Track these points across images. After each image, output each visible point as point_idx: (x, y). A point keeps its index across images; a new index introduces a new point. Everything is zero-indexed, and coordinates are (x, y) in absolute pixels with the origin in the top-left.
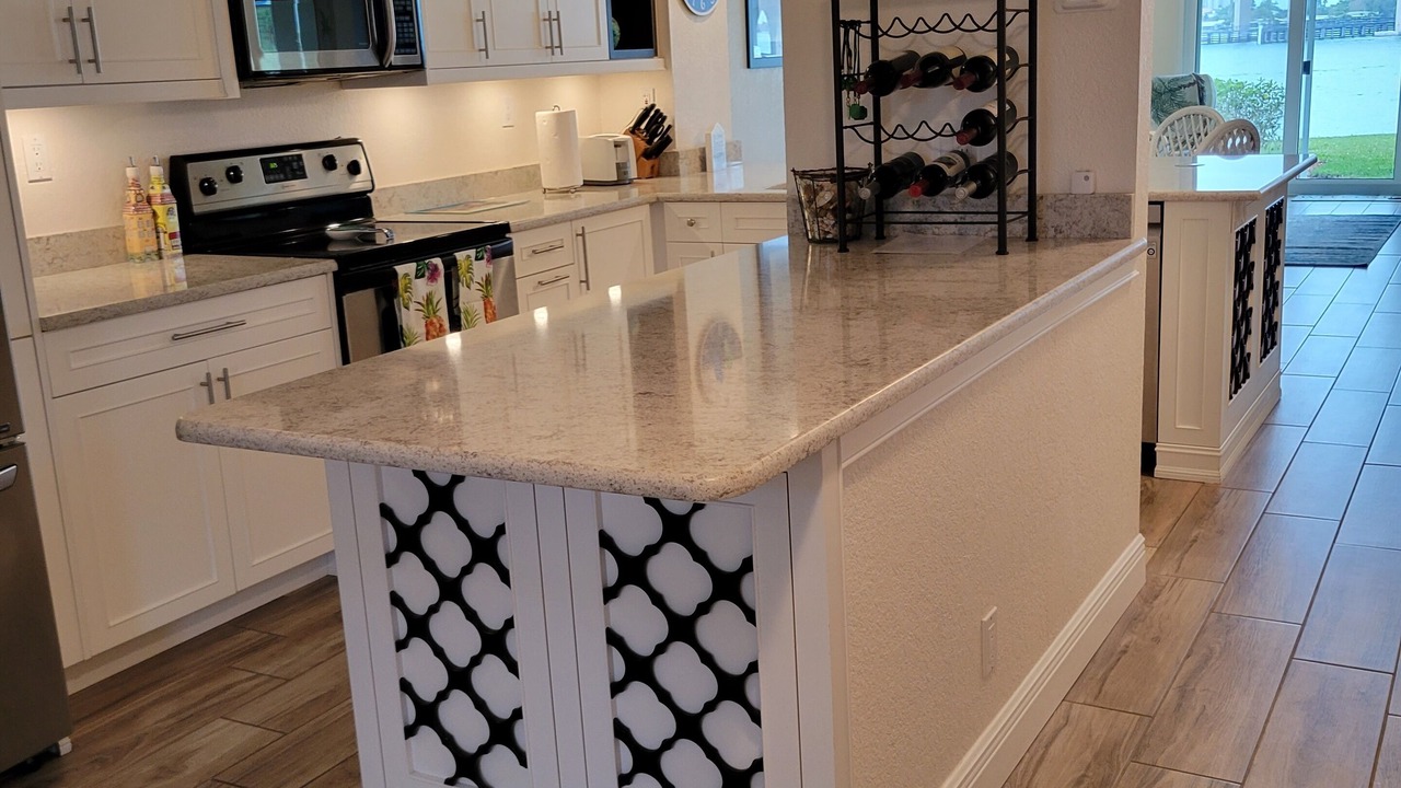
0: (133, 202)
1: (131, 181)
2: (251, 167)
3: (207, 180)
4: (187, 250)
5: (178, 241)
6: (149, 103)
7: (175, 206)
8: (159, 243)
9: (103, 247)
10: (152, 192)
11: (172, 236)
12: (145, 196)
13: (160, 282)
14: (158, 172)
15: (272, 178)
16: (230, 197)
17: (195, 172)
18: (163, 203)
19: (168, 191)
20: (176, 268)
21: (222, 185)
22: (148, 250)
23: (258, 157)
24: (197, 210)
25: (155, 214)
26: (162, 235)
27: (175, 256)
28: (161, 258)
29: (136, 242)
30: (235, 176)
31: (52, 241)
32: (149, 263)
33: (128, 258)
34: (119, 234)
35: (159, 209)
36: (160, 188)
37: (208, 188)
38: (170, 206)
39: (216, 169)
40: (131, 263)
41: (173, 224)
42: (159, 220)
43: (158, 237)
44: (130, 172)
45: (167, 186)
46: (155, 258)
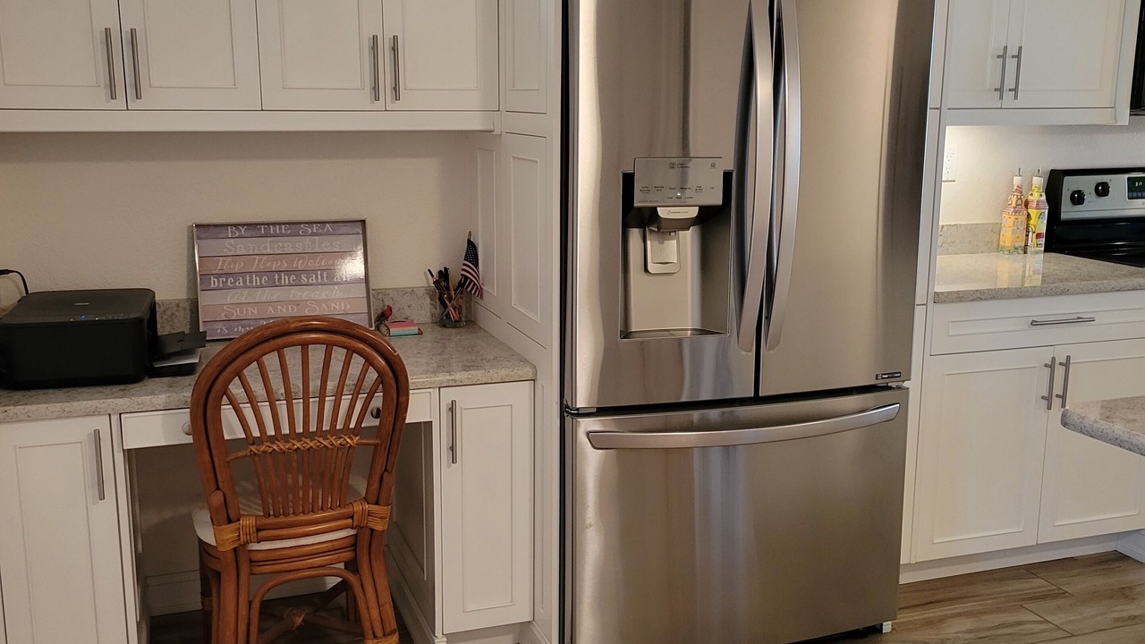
0: (1014, 205)
1: (1015, 188)
2: (1119, 184)
3: (1079, 192)
4: (1048, 249)
5: (1042, 241)
6: (1043, 126)
7: (1047, 212)
8: (1027, 240)
9: (984, 239)
10: (1030, 198)
11: (1039, 236)
12: (1024, 200)
13: (1021, 273)
14: (1039, 182)
15: (1135, 195)
16: (1094, 208)
17: (1070, 184)
18: (1038, 208)
19: (1044, 198)
20: (1037, 263)
21: (1090, 197)
22: (1017, 245)
23: (1126, 176)
24: (1064, 216)
25: (1029, 215)
26: (1030, 234)
27: (1037, 253)
28: (1025, 253)
29: (1008, 237)
30: (1102, 190)
31: (945, 229)
32: (1016, 255)
33: (999, 249)
34: (997, 229)
35: (1033, 213)
36: (1038, 196)
37: (1078, 198)
38: (1043, 211)
39: (1087, 184)
40: (1001, 254)
41: (1042, 227)
42: (1031, 222)
43: (1027, 236)
44: (1017, 181)
45: (1044, 194)
46: (1021, 252)
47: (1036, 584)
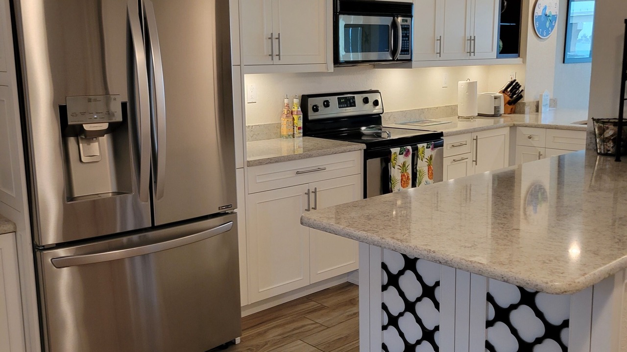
0: (286, 113)
1: (286, 105)
2: (334, 100)
3: (316, 106)
4: (305, 135)
5: (301, 131)
6: (296, 73)
7: (302, 116)
8: (294, 131)
9: (271, 131)
10: (293, 109)
11: (299, 128)
12: (290, 111)
13: (293, 148)
14: (297, 101)
15: (341, 106)
16: (324, 113)
17: (311, 102)
18: (297, 115)
19: (300, 109)
20: (300, 143)
21: (321, 107)
22: (289, 133)
23: (337, 97)
24: (310, 118)
25: (293, 118)
26: (295, 128)
27: (299, 137)
28: (294, 137)
29: (285, 130)
30: (327, 104)
31: (254, 127)
32: (289, 139)
33: (281, 136)
34: (279, 126)
35: (295, 117)
36: (297, 108)
37: (316, 109)
38: (300, 116)
39: (319, 101)
40: (282, 138)
41: (300, 123)
42: (295, 122)
43: (294, 129)
44: (286, 101)
45: (299, 107)
46: (292, 137)
47: (312, 304)
